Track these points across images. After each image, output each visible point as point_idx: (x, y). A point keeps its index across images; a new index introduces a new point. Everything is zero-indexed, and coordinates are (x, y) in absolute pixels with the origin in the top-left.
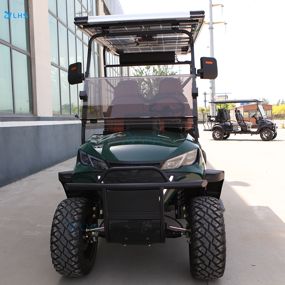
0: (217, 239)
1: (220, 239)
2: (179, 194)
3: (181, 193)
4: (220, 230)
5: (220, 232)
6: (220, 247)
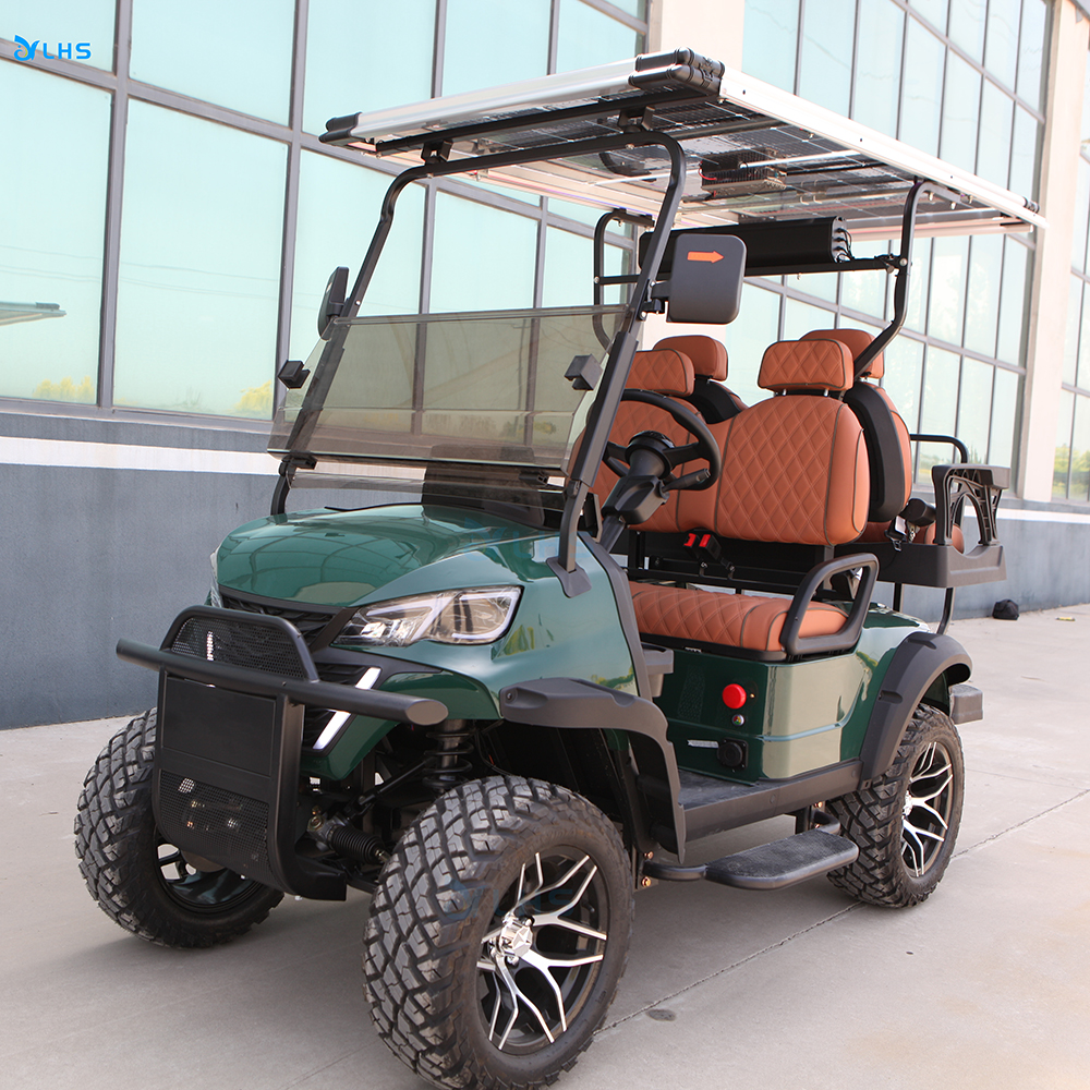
0: (424, 933)
1: (431, 934)
2: (451, 750)
3: (460, 747)
4: (444, 901)
5: (444, 910)
6: (425, 964)
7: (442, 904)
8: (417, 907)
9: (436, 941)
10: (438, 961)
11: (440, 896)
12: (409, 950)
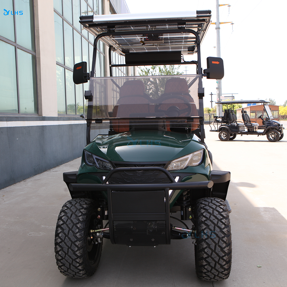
0: (223, 241)
1: (225, 241)
2: (185, 195)
3: (187, 194)
5: (226, 233)
6: (226, 249)
7: (225, 232)
8: (219, 235)
9: (227, 242)
10: (229, 247)
11: (224, 230)
12: (220, 246)
